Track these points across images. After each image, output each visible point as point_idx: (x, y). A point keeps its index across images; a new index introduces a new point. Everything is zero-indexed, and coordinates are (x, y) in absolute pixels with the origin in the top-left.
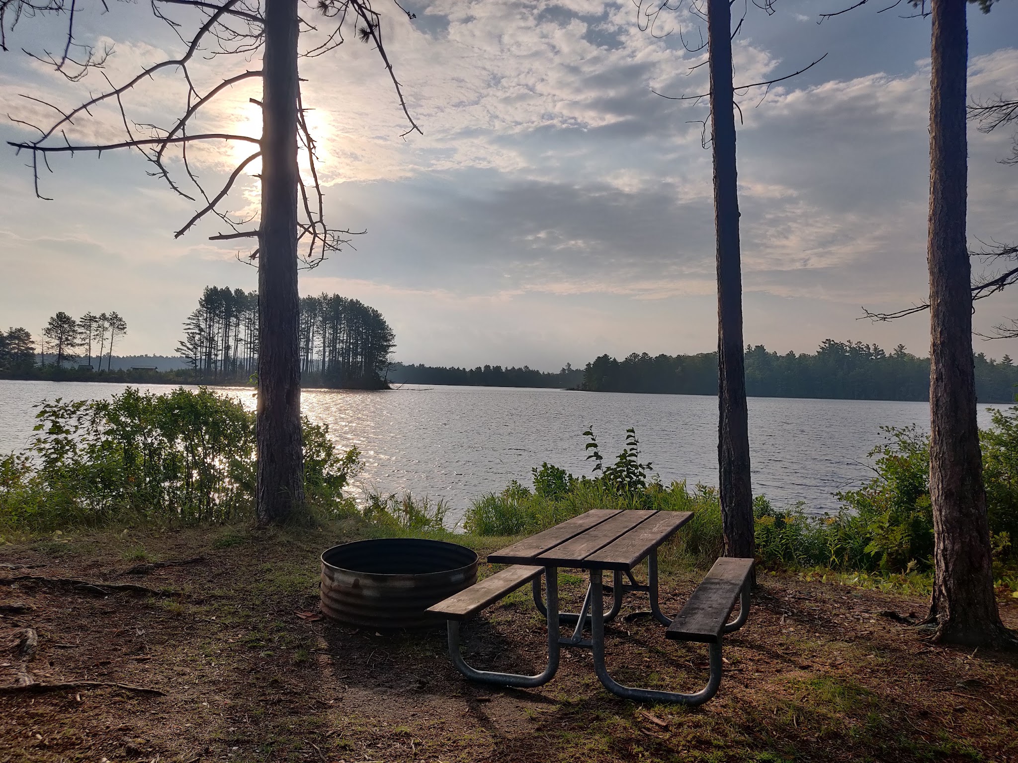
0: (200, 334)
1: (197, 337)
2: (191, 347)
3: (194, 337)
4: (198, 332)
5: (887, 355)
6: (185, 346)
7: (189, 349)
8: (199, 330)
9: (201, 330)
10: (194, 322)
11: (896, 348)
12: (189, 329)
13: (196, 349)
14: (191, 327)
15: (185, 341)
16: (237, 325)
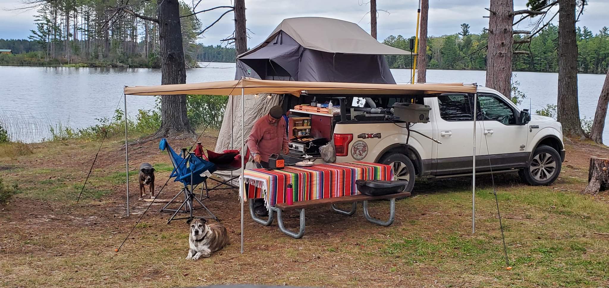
0: (47, 24)
1: (45, 27)
2: (41, 34)
3: (43, 27)
4: (46, 22)
5: (594, 36)
6: (36, 34)
7: (39, 36)
8: (47, 21)
9: (48, 21)
10: (42, 14)
11: (601, 29)
12: (39, 20)
13: (45, 36)
14: (40, 19)
15: (36, 30)
16: (76, 17)
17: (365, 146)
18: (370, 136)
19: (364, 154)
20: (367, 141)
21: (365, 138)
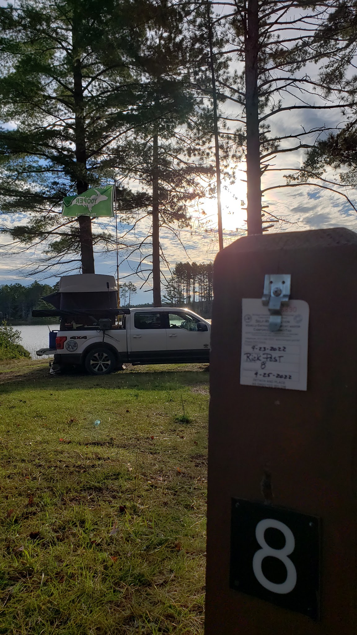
0: (174, 290)
7: (168, 299)
13: (173, 299)
17: (76, 343)
18: (79, 338)
19: (75, 348)
20: (77, 340)
21: (75, 339)
